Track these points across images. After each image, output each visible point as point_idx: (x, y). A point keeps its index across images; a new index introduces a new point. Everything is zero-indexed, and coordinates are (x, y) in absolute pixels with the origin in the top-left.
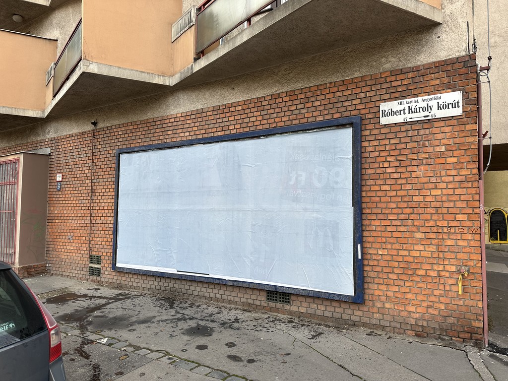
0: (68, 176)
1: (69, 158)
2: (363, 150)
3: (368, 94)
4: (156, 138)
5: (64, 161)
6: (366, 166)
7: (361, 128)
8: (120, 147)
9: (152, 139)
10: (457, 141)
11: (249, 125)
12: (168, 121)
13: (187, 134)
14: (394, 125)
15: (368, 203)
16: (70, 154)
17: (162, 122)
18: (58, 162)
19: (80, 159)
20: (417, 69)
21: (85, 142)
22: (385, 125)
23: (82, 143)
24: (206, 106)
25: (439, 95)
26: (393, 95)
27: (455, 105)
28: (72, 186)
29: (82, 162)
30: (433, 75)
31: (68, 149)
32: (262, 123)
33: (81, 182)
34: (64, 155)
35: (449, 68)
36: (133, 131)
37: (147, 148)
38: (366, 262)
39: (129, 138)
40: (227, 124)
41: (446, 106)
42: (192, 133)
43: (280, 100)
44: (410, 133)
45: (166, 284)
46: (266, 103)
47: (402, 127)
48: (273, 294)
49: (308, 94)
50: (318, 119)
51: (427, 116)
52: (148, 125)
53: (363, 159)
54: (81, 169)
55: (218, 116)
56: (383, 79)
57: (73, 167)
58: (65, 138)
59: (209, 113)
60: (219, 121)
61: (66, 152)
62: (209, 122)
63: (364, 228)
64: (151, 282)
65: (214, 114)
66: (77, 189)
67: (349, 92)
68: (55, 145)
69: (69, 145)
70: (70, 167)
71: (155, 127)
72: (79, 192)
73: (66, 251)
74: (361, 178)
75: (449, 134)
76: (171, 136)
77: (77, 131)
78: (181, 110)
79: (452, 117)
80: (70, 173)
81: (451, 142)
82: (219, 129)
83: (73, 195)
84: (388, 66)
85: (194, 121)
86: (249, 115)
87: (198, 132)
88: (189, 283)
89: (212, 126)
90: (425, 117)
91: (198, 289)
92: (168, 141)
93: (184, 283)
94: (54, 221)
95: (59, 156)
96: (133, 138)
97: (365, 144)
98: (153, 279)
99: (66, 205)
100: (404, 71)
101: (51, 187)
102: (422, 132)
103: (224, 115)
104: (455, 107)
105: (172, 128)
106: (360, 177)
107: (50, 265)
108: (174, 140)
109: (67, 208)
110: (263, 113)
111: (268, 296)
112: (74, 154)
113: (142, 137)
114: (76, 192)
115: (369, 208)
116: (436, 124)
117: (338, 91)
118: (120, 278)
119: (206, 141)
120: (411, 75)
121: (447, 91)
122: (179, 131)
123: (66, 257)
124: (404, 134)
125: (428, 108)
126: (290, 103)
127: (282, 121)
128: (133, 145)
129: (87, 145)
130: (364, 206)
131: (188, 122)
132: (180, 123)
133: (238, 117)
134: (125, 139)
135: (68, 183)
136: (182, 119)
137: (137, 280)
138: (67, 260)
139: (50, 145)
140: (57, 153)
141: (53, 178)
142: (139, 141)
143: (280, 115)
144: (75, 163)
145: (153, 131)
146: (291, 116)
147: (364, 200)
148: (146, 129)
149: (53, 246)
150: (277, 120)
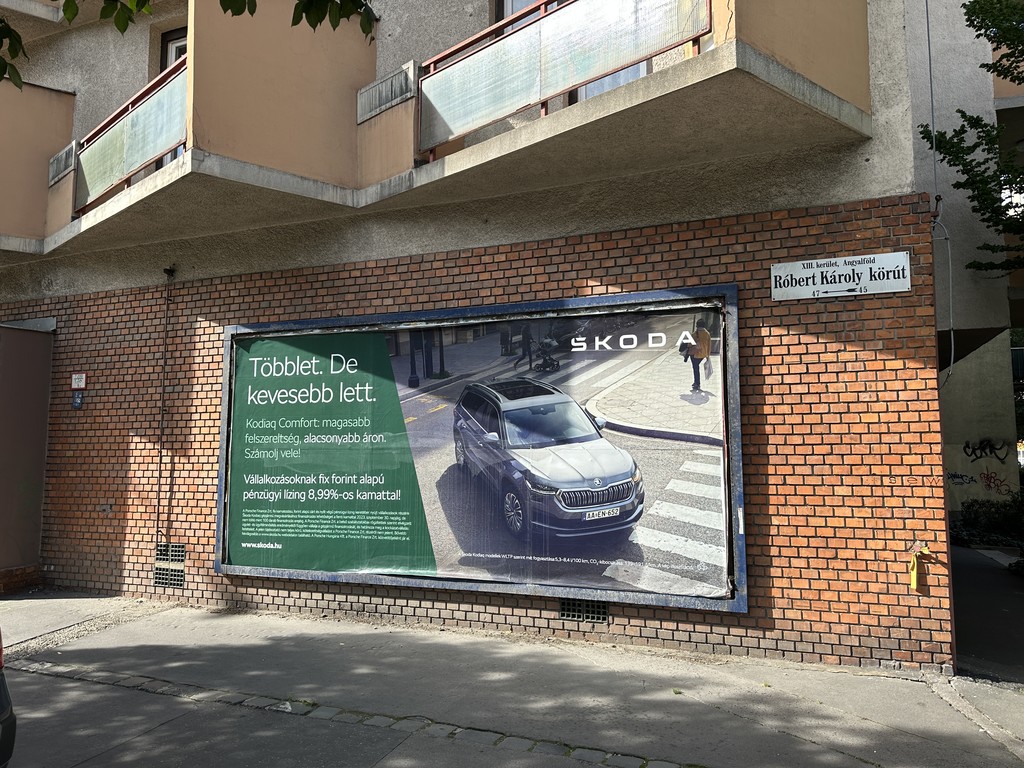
0: (102, 379)
1: (104, 340)
3: (750, 247)
4: (319, 306)
5: (92, 348)
6: (748, 371)
8: (234, 321)
9: (310, 308)
10: (903, 332)
11: (522, 289)
12: (346, 275)
13: (389, 301)
14: (796, 302)
15: (752, 437)
16: (109, 333)
17: (332, 276)
18: (77, 348)
19: (134, 344)
20: (833, 210)
21: (147, 309)
22: (780, 302)
23: (140, 310)
24: (428, 250)
25: (872, 256)
26: (794, 252)
27: (898, 274)
28: (113, 399)
29: (137, 350)
30: (860, 222)
31: (101, 321)
32: (548, 287)
33: (135, 391)
34: (93, 334)
35: (887, 211)
36: (265, 290)
37: (299, 327)
38: (750, 540)
39: (255, 306)
40: (474, 285)
41: (885, 275)
42: (400, 300)
43: (585, 248)
44: (824, 318)
46: (555, 251)
47: (809, 306)
48: (574, 605)
49: (638, 240)
50: (657, 286)
51: (853, 290)
52: (300, 280)
54: (136, 364)
55: (456, 271)
56: (775, 223)
57: (116, 358)
58: (95, 300)
59: (436, 265)
60: (457, 279)
61: (97, 328)
62: (437, 281)
63: (746, 479)
64: (305, 595)
65: (448, 265)
66: (125, 405)
67: (715, 242)
68: (69, 312)
69: (105, 314)
70: (108, 359)
71: (317, 285)
72: (129, 412)
73: (96, 536)
74: (741, 391)
75: (890, 321)
76: (355, 304)
77: (123, 286)
78: (375, 255)
79: (894, 293)
80: (107, 372)
81: (893, 334)
82: (458, 295)
83: (115, 419)
84: (781, 201)
85: (404, 277)
86: (522, 272)
89: (442, 288)
90: (849, 291)
91: (414, 603)
92: (346, 313)
93: (381, 592)
94: (64, 474)
95: (77, 336)
96: (263, 305)
97: (745, 333)
99: (95, 440)
100: (812, 211)
101: (57, 401)
102: (844, 316)
103: (469, 269)
104: (899, 277)
105: (354, 289)
106: (738, 390)
107: (52, 568)
108: (360, 311)
109: (97, 447)
110: (549, 269)
111: (563, 610)
112: (117, 332)
113: (284, 303)
114: (121, 412)
115: (755, 445)
116: (867, 304)
117: (695, 239)
118: (231, 589)
120: (823, 219)
121: (885, 250)
122: (369, 295)
123: (95, 550)
124: (814, 319)
125: (855, 277)
126: (604, 254)
127: (587, 286)
128: (262, 319)
129: (151, 316)
130: (746, 440)
131: (392, 278)
132: (374, 280)
133: (500, 274)
134: (243, 307)
135: (102, 393)
136: (378, 272)
138: (99, 557)
139: (55, 313)
140: (72, 330)
141: (63, 382)
142: (277, 311)
143: (583, 274)
144: (119, 352)
145: (309, 293)
146: (605, 279)
147: (745, 430)
148: (294, 288)
149: (61, 527)
150: (577, 283)
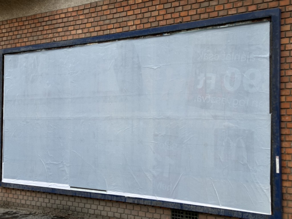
2: (282, 48)
4: (45, 36)
6: (286, 66)
7: (280, 22)
8: (4, 47)
9: (41, 37)
11: (151, 20)
12: (57, 17)
13: (80, 31)
15: (288, 110)
17: (51, 18)
32: (166, 17)
36: (19, 28)
37: (34, 48)
38: (285, 177)
39: (14, 37)
40: (125, 19)
42: (86, 30)
45: (58, 202)
48: (179, 213)
50: (230, 13)
52: (36, 21)
53: (282, 59)
55: (115, 11)
59: (105, 7)
60: (116, 16)
62: (104, 18)
63: (283, 138)
64: (41, 200)
65: (110, 7)
71: (44, 24)
74: (280, 80)
76: (62, 34)
78: (73, 4)
82: (116, 25)
85: (87, 16)
86: (151, 9)
87: (91, 30)
88: (84, 201)
89: (107, 22)
91: (94, 207)
92: (58, 39)
93: (78, 200)
96: (18, 36)
97: (285, 41)
98: (44, 196)
103: (121, 9)
105: (62, 25)
106: (278, 79)
108: (65, 38)
110: (166, 6)
111: (173, 215)
113: (28, 35)
115: (289, 115)
118: (6, 195)
119: (101, 40)
122: (70, 28)
127: (188, 15)
128: (18, 45)
130: (283, 112)
131: (81, 17)
132: (71, 19)
133: (138, 11)
134: (9, 38)
136: (74, 14)
137: (25, 198)
142: (25, 40)
143: (186, 8)
145: (41, 29)
146: (198, 10)
147: (283, 106)
148: (33, 26)
150: (182, 14)
